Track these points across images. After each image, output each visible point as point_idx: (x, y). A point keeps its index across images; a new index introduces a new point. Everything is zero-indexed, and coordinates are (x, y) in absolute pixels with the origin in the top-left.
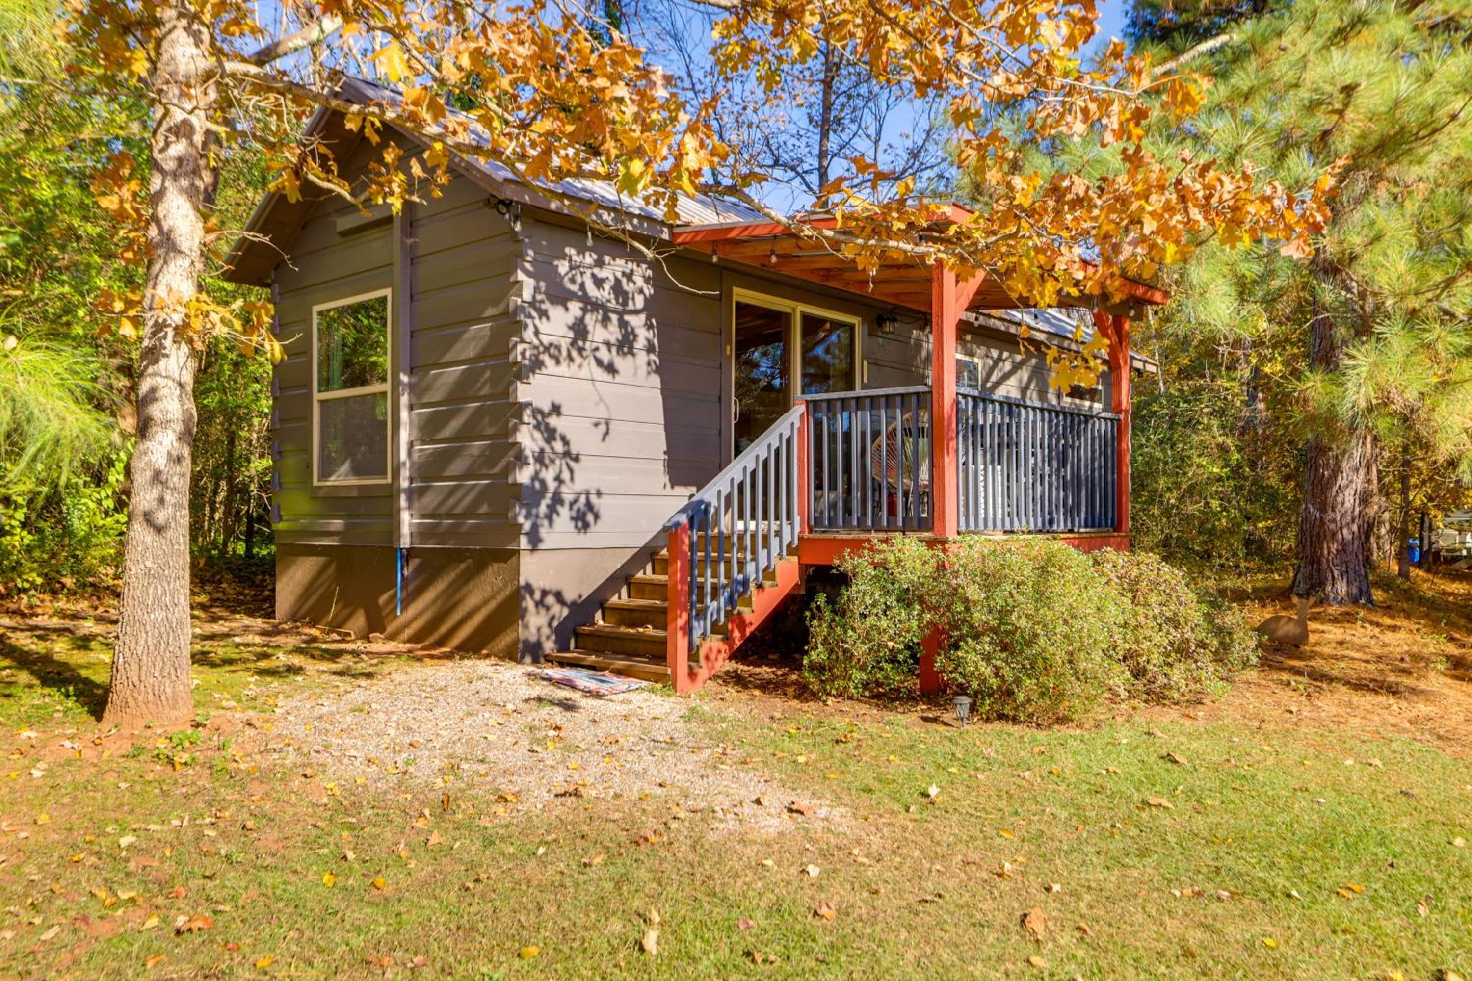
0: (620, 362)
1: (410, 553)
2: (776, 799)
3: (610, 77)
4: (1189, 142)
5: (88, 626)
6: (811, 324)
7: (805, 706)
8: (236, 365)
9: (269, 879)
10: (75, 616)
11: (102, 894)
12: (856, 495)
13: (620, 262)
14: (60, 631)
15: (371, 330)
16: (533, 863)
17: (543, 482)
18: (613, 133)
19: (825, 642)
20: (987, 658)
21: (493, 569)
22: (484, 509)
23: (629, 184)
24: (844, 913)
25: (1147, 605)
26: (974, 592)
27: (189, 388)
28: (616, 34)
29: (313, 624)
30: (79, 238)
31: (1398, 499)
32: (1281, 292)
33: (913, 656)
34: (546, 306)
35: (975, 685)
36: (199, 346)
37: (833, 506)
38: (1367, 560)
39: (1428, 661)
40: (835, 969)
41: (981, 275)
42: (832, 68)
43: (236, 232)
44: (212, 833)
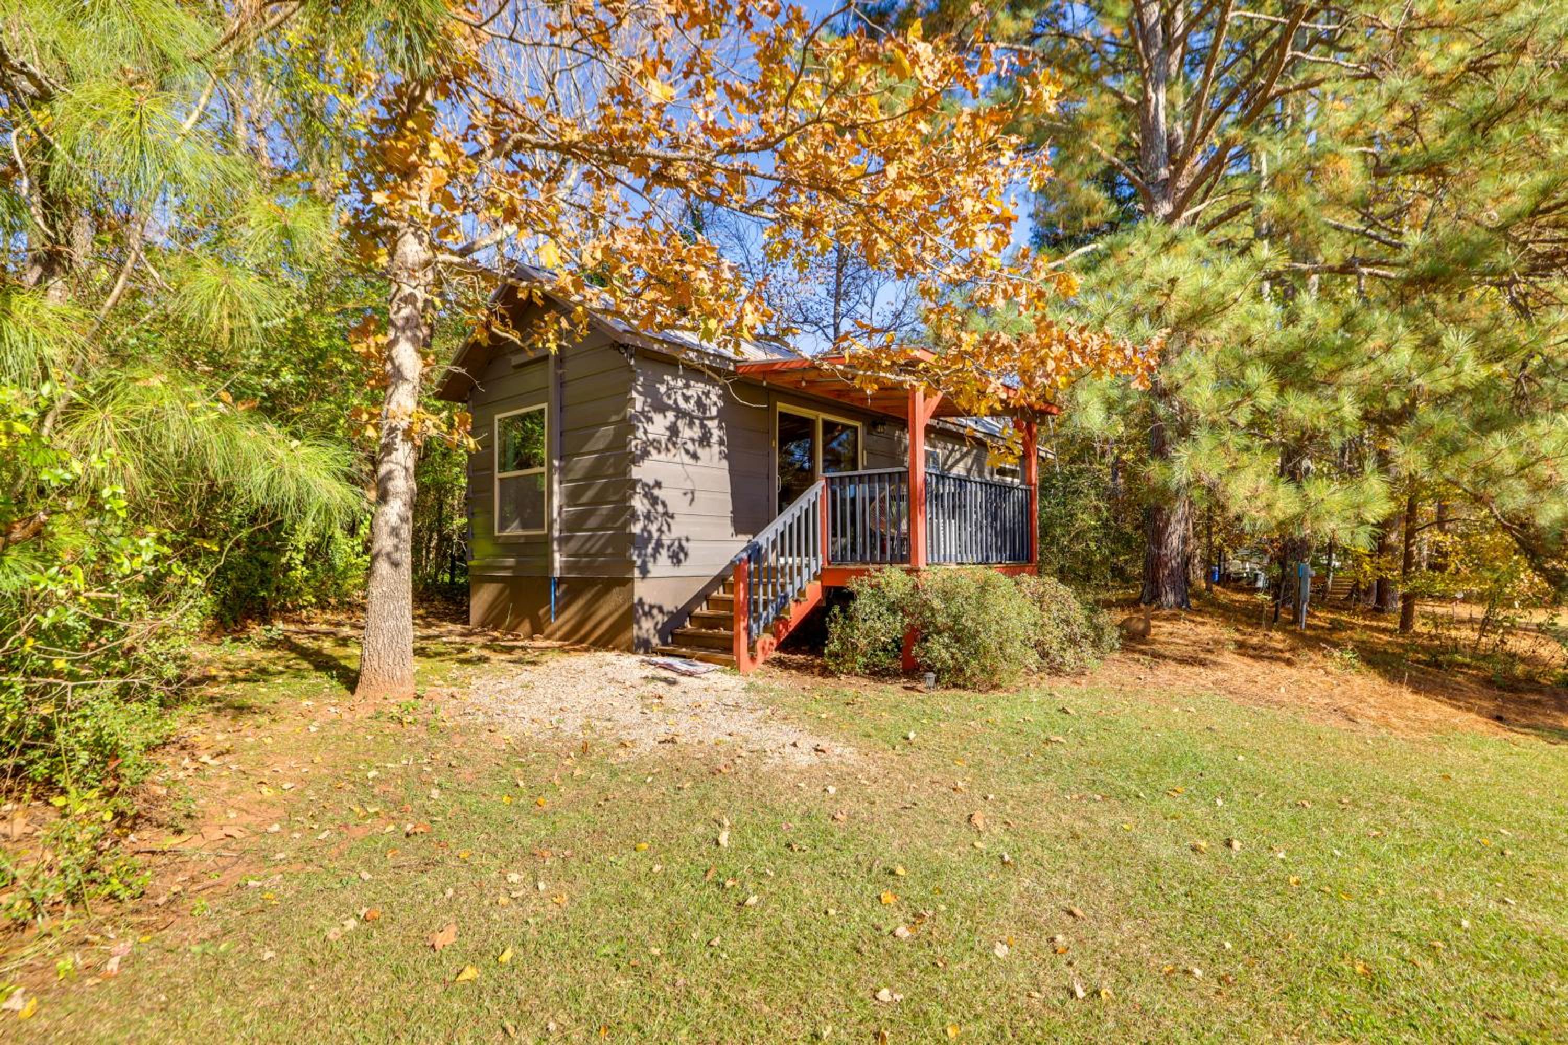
0: (700, 452)
1: (561, 580)
2: (807, 742)
3: (695, 264)
4: (1074, 311)
5: (346, 631)
6: (829, 427)
7: (826, 681)
8: (444, 455)
9: (467, 799)
10: (339, 624)
11: (357, 810)
12: (859, 540)
13: (701, 385)
14: (327, 634)
15: (533, 431)
16: (643, 788)
17: (649, 533)
18: (697, 300)
19: (839, 638)
20: (946, 647)
21: (616, 591)
22: (610, 551)
23: (708, 335)
24: (851, 817)
25: (1049, 611)
26: (937, 604)
27: (412, 471)
28: (699, 236)
29: (495, 629)
30: (341, 373)
31: (1204, 540)
32: (1132, 409)
33: (898, 647)
34: (652, 414)
35: (938, 665)
36: (418, 442)
37: (844, 548)
38: (1187, 582)
39: (1224, 645)
40: (846, 854)
41: (940, 394)
42: (842, 260)
43: (446, 366)
44: (429, 769)
